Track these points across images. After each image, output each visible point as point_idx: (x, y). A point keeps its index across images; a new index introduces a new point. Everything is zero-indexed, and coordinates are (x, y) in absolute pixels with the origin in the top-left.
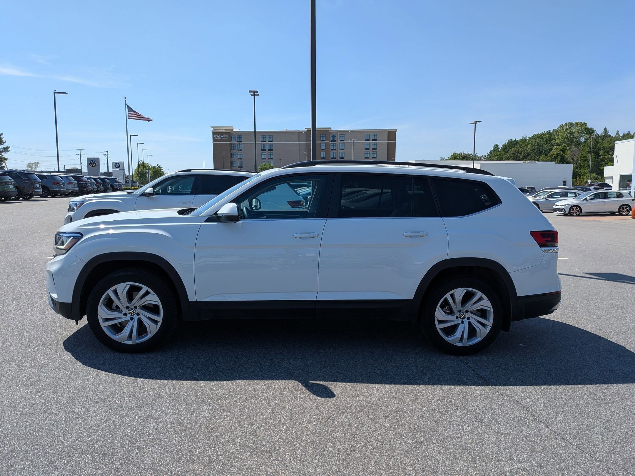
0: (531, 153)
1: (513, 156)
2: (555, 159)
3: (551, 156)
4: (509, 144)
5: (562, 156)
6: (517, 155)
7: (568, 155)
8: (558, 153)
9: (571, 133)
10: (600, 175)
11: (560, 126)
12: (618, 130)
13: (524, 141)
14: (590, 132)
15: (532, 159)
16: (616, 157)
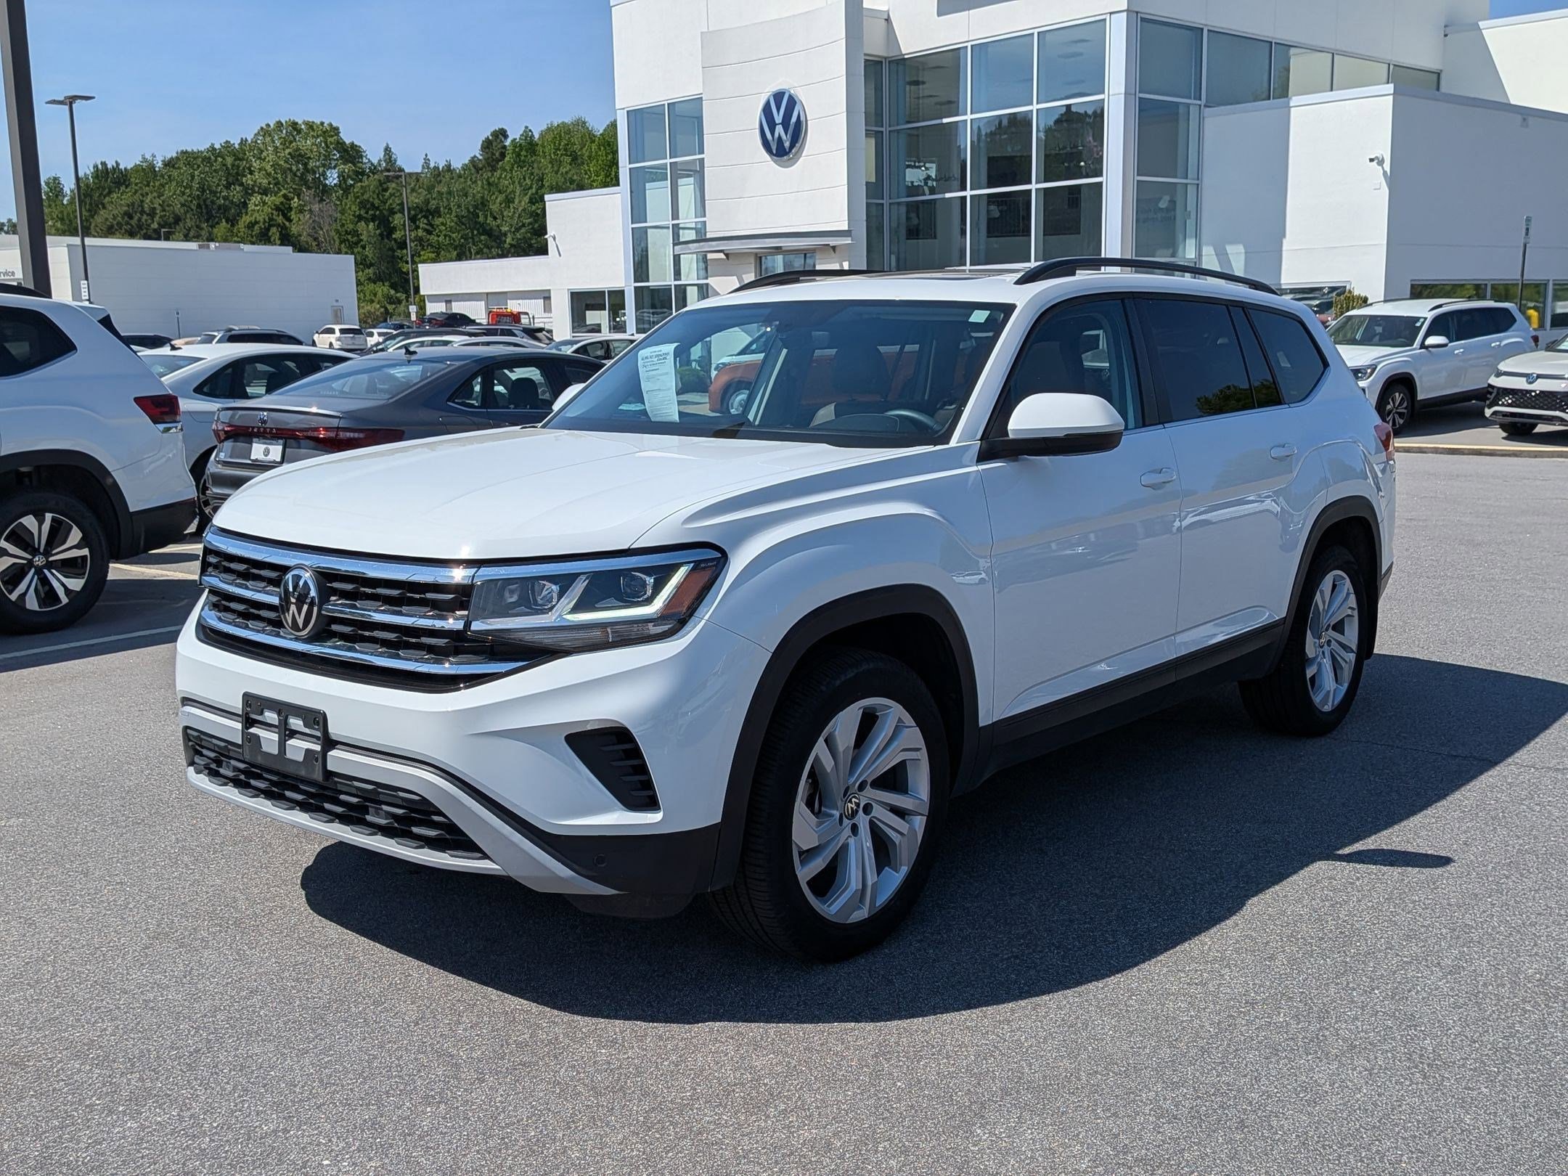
0: (186, 213)
1: (127, 223)
2: (264, 238)
3: (251, 226)
4: (96, 181)
5: (283, 227)
6: (139, 220)
7: (299, 226)
8: (271, 219)
9: (299, 156)
10: (401, 290)
11: (262, 128)
12: (426, 155)
13: (147, 172)
14: (351, 154)
15: (192, 234)
16: (554, 238)
